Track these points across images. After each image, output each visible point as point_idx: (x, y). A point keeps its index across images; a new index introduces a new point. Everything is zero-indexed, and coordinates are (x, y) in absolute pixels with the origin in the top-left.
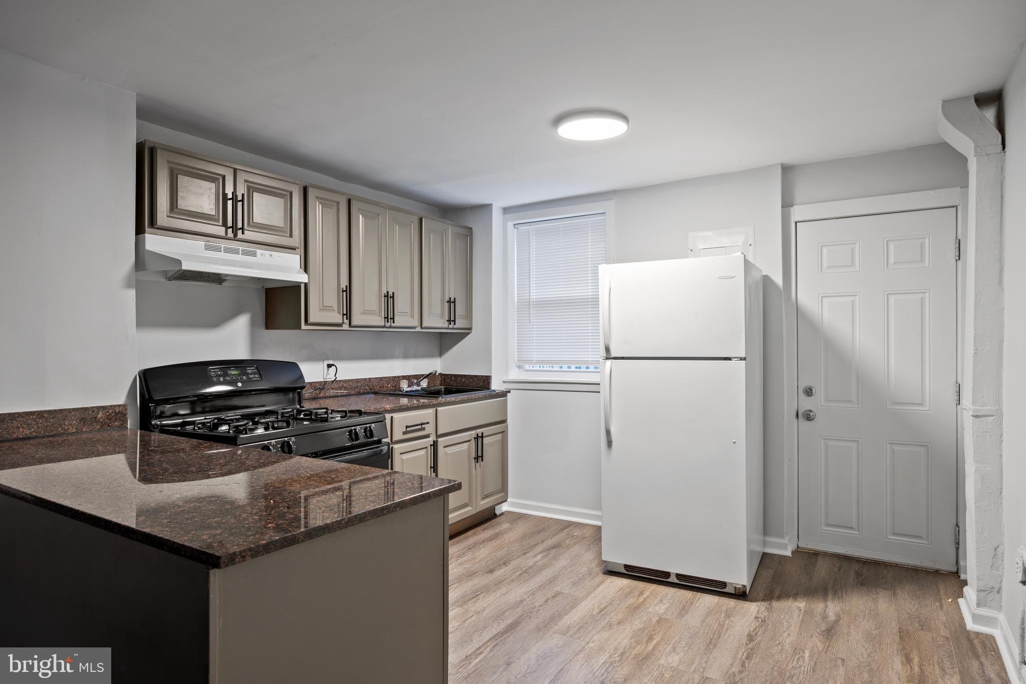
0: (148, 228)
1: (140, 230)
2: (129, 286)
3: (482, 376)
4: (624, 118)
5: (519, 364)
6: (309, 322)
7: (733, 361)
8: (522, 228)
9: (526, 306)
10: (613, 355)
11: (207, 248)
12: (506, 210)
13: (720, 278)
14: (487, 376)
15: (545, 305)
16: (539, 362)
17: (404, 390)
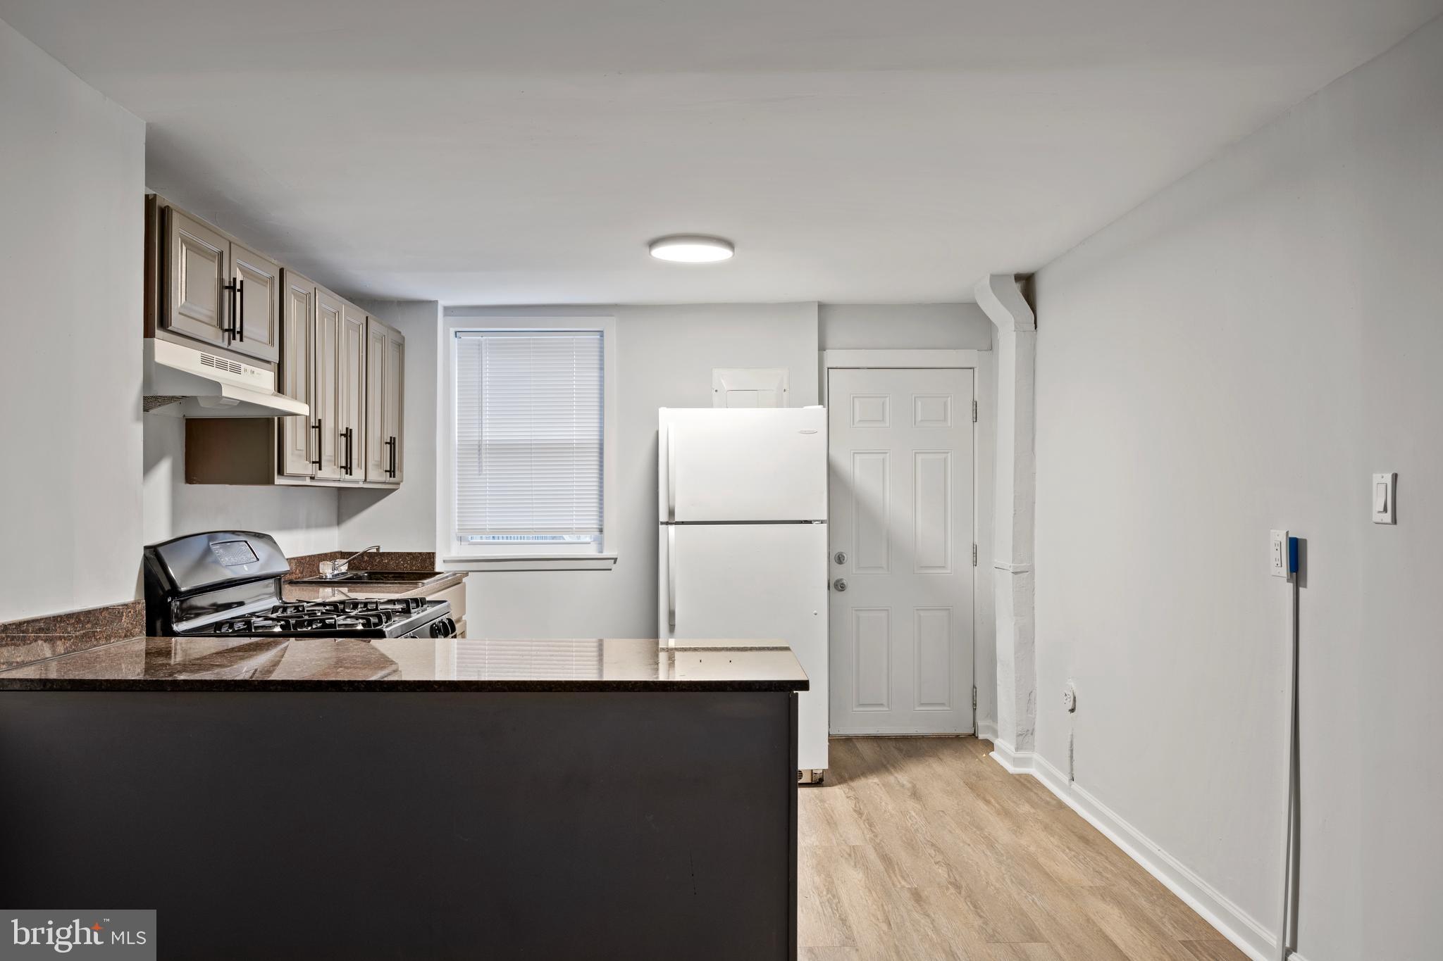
0: (158, 329)
1: (148, 333)
2: (138, 419)
3: (420, 553)
4: (729, 244)
5: (460, 534)
6: (285, 474)
7: (814, 524)
8: (465, 338)
9: (477, 450)
10: (677, 519)
11: (205, 361)
12: (449, 310)
13: (802, 432)
14: (430, 553)
15: (506, 450)
16: (495, 532)
17: (326, 576)
